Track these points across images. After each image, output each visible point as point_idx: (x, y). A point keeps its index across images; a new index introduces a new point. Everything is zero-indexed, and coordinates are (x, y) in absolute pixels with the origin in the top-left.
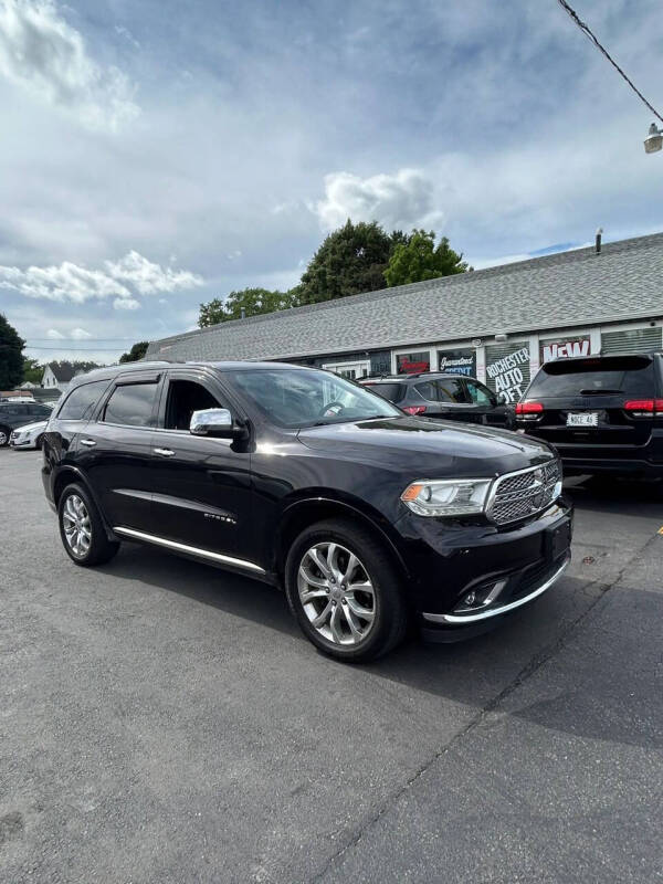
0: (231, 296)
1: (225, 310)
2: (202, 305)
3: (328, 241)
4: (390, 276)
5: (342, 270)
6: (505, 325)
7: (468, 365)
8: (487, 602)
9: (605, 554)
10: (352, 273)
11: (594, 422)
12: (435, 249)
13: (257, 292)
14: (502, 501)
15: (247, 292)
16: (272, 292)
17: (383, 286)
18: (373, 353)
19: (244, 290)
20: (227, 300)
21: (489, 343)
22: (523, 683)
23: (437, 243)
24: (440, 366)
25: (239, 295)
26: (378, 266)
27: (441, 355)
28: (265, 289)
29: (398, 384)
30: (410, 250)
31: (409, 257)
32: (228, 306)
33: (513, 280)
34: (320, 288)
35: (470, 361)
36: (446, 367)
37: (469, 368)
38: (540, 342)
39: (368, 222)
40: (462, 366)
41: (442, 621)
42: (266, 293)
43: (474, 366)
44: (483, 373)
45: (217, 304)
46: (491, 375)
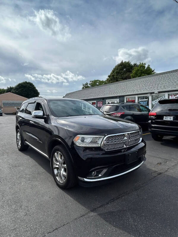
0: (90, 82)
1: (89, 85)
2: (83, 84)
3: (116, 67)
4: (132, 76)
5: (119, 74)
6: (158, 89)
7: (146, 101)
8: (100, 175)
9: (166, 162)
10: (122, 75)
11: (172, 119)
12: (146, 68)
13: (97, 81)
14: (108, 143)
15: (94, 81)
16: (101, 80)
17: (130, 78)
18: (120, 97)
19: (94, 80)
20: (89, 83)
21: (153, 95)
22: (110, 203)
23: (146, 66)
24: (138, 101)
25: (92, 82)
26: (129, 73)
27: (139, 98)
28: (99, 80)
29: (116, 106)
30: (138, 68)
31: (138, 70)
32: (90, 84)
33: (164, 76)
34: (113, 79)
35: (147, 100)
36: (140, 101)
37: (147, 102)
38: (168, 94)
39: (127, 61)
40: (145, 101)
41: (83, 180)
42: (99, 81)
43: (148, 101)
44: (151, 103)
45: (87, 84)
46: (153, 104)
